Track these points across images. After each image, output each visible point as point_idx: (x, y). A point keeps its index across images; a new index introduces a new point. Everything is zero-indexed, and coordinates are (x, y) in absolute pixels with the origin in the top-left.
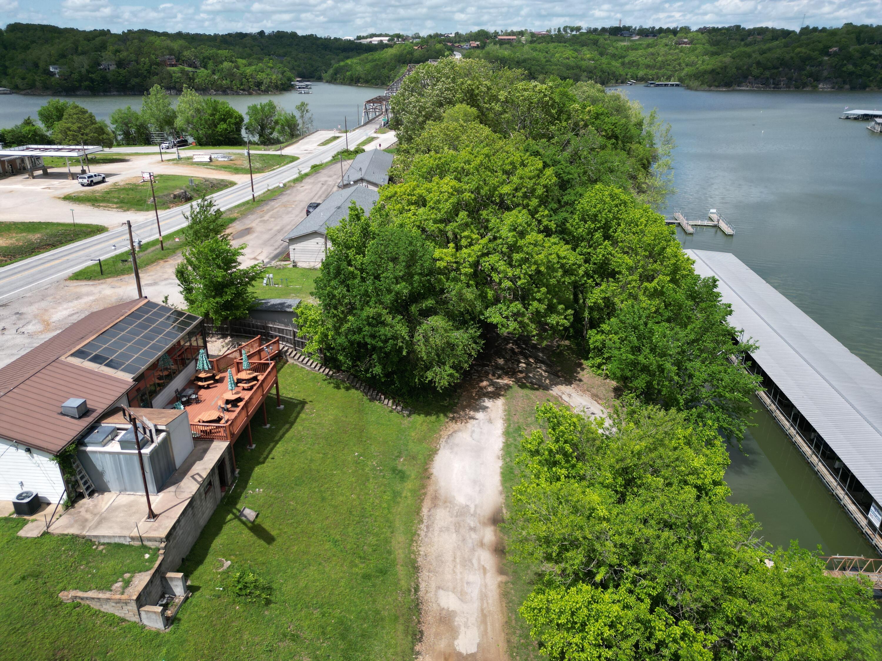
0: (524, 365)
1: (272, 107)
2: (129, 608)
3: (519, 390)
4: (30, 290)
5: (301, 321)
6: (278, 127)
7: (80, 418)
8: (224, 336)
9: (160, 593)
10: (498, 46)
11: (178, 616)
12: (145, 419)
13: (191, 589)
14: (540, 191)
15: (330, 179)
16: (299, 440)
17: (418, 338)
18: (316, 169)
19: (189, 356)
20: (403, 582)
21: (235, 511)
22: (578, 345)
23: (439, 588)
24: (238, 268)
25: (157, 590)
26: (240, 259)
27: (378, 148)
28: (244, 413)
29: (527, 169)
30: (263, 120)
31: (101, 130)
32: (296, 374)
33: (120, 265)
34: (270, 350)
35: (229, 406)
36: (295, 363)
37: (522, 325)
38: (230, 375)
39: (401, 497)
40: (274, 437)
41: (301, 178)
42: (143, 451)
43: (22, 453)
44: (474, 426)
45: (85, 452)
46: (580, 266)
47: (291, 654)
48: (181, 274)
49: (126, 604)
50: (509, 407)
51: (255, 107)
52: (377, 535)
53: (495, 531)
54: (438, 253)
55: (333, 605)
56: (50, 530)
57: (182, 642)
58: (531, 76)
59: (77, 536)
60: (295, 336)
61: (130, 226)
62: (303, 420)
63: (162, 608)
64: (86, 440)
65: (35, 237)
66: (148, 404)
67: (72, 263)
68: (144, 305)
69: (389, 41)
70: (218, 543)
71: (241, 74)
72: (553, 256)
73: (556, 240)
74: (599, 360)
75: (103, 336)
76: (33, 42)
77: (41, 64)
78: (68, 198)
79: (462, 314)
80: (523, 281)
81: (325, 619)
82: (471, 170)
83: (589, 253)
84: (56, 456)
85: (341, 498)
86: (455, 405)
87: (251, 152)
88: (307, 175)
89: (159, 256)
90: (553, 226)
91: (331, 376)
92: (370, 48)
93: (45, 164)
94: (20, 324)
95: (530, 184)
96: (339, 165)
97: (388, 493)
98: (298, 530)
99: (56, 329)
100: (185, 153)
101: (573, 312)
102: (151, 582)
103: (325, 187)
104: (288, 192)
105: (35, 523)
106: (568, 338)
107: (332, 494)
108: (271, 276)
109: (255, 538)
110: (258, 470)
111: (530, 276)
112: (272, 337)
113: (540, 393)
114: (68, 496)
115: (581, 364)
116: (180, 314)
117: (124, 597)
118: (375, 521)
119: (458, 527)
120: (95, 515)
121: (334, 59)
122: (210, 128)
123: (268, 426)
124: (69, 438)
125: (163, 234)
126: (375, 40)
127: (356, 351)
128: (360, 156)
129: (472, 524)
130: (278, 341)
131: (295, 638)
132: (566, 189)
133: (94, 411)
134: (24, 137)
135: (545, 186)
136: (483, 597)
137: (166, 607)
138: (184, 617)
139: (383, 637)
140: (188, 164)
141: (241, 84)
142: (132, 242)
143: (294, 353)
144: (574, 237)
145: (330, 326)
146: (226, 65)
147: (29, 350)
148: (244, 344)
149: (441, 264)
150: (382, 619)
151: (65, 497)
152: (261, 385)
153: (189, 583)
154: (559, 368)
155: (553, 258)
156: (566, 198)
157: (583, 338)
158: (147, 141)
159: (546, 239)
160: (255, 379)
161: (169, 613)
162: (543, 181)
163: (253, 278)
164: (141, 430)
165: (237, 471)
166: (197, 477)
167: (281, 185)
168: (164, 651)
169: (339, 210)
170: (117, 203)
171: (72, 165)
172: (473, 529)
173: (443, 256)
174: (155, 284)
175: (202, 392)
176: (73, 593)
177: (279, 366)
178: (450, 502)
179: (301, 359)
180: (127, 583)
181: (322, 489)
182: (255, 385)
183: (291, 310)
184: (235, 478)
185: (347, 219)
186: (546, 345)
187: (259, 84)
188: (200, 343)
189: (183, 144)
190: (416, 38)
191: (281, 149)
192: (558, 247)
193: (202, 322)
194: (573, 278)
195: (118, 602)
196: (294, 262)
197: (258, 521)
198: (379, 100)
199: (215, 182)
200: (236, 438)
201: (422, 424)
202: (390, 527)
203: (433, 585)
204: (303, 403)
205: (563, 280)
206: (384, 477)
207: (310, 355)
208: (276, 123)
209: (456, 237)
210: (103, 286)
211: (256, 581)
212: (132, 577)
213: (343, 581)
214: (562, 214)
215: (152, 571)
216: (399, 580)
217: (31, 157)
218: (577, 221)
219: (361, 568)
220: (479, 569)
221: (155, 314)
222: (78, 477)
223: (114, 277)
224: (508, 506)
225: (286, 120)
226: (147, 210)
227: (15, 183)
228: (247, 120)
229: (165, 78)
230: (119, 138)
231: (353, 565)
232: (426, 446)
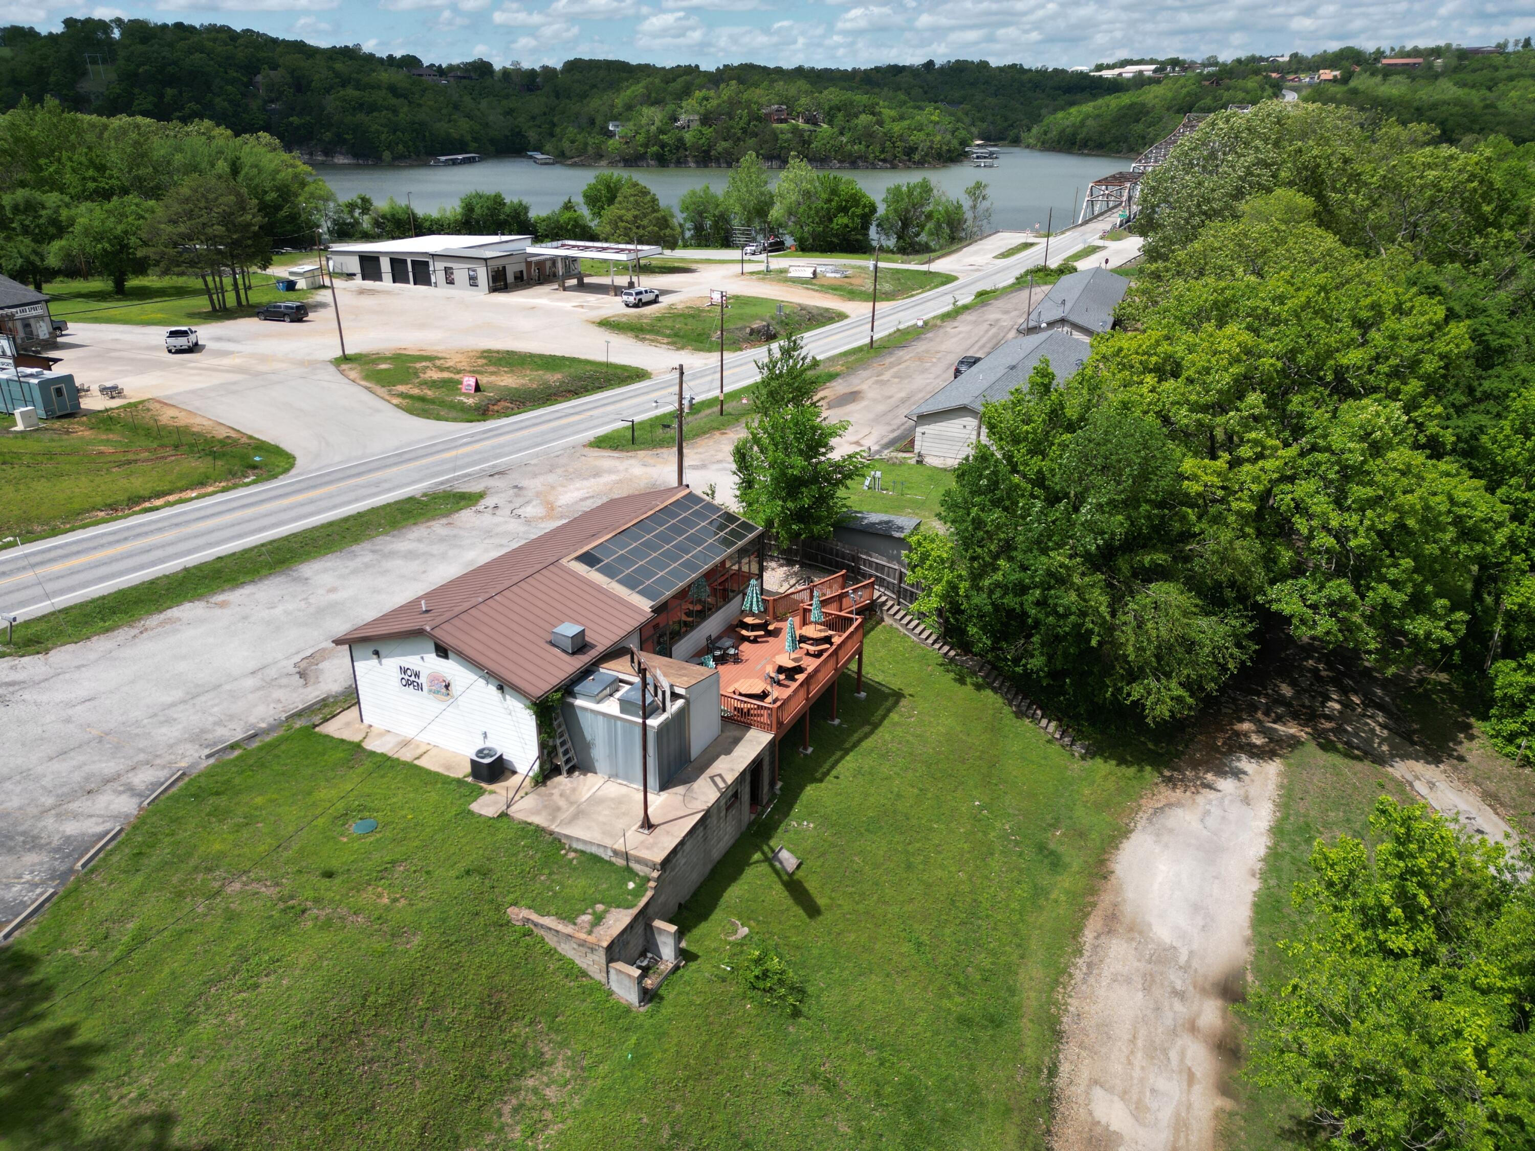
0: (1337, 706)
1: (926, 189)
2: (596, 958)
3: (1319, 752)
4: (537, 455)
5: (915, 557)
6: (930, 225)
7: (574, 653)
8: (790, 563)
9: (640, 948)
10: (1379, 78)
11: (661, 992)
12: (658, 673)
13: (685, 956)
14: (1430, 365)
15: (1005, 317)
16: (884, 756)
17: (1123, 618)
18: (984, 298)
19: (735, 587)
20: (1028, 1051)
21: (766, 848)
22: (1467, 685)
23: (1096, 1082)
24: (829, 456)
25: (636, 943)
26: (833, 442)
27: (1103, 265)
28: (802, 694)
29: (1406, 321)
30: (907, 211)
31: (664, 222)
32: (893, 645)
33: (659, 431)
34: (857, 597)
35: (782, 677)
36: (895, 625)
37: (1347, 627)
38: (790, 626)
39: (1047, 899)
40: (844, 741)
41: (957, 312)
42: (649, 722)
43: (492, 690)
44: (1210, 802)
45: (572, 705)
46: (1499, 525)
47: (820, 1109)
48: (741, 457)
49: (592, 950)
50: (1291, 782)
51: (898, 188)
52: (992, 953)
53: (1224, 1011)
54: (1189, 465)
55: (900, 1051)
56: (511, 811)
57: (661, 1035)
58: (1448, 137)
59: (543, 830)
60: (901, 579)
61: (682, 373)
62: (895, 724)
63: (639, 972)
64: (577, 689)
65: (554, 378)
66: (666, 652)
67: (596, 422)
68: (684, 497)
69: (1155, 71)
70: (734, 893)
71: (885, 134)
72: (1438, 499)
73: (1453, 468)
74: (1512, 726)
75: (622, 537)
76: (594, 86)
77: (599, 121)
78: (606, 324)
79: (1218, 585)
80: (1361, 541)
81: (882, 1071)
82: (1284, 315)
83: (1526, 502)
84: (534, 704)
85: (939, 873)
86: (1179, 754)
87: (881, 265)
88: (966, 308)
89: (715, 425)
90: (1449, 437)
91: (952, 660)
92: (1116, 86)
93: (582, 268)
94: (518, 502)
95: (1409, 350)
96: (1025, 293)
97: (1024, 886)
98: (861, 907)
99: (562, 517)
100: (778, 262)
101: (1467, 617)
102: (630, 927)
103: (994, 330)
104: (929, 335)
105: (493, 797)
106: (1447, 668)
107: (925, 862)
108: (878, 474)
109: (790, 902)
110: (810, 791)
111: (1380, 533)
112: (865, 576)
113: (1364, 767)
114: (541, 767)
115: (1470, 726)
116: (730, 518)
117: (591, 939)
118: (995, 929)
119: (1149, 982)
120: (572, 803)
121: (1047, 106)
122: (821, 222)
123: (837, 722)
124: (555, 681)
125: (726, 390)
126: (1129, 72)
127: (1002, 624)
128: (1066, 279)
129: (1179, 985)
130: (873, 584)
131: (830, 1086)
132: (1492, 367)
133: (593, 647)
134: (561, 228)
135: (1442, 357)
136: (1180, 1125)
137: (645, 971)
138: (669, 995)
139: (979, 1136)
140: (779, 281)
141: (883, 152)
142: (681, 398)
143: (896, 608)
144: (1494, 463)
145: (964, 573)
146: (864, 119)
147: (523, 542)
148: (817, 581)
149: (1194, 488)
150: (982, 1104)
151: (536, 767)
152: (836, 652)
153: (683, 944)
154: (1416, 726)
155: (1440, 503)
156: (1487, 385)
157: (1483, 672)
158: (726, 242)
159: (1430, 462)
160: (828, 640)
161: (649, 983)
162: (1441, 346)
163: (849, 476)
164: (651, 688)
165: (779, 785)
166: (718, 780)
167: (920, 323)
168: (633, 1040)
169: (1013, 372)
170: (668, 336)
171: (617, 273)
172: (1180, 995)
173: (1199, 472)
174: (703, 466)
175: (745, 647)
176: (525, 913)
177: (868, 625)
178: (1141, 933)
179: (905, 621)
180: (598, 919)
181: (910, 848)
182: (826, 650)
183: (902, 535)
184: (774, 795)
185: (1026, 388)
186: (1394, 675)
187: (910, 151)
188: (755, 569)
189: (777, 247)
190: (1211, 65)
191: (929, 261)
192: (1454, 481)
193: (761, 536)
194: (1478, 548)
195: (582, 944)
196: (920, 455)
197: (800, 875)
198: (1119, 179)
199: (815, 311)
200: (784, 731)
201: (1105, 778)
202: (1019, 946)
203: (1085, 1075)
204: (898, 696)
205: (1454, 549)
206: (1021, 855)
207: (922, 616)
208: (929, 216)
209: (1230, 439)
210: (632, 461)
211: (783, 972)
212: (606, 912)
213: (925, 1015)
214: (1475, 417)
215: (635, 911)
216: (1022, 1045)
217: (566, 258)
218: (1508, 431)
219: (956, 1004)
220: (1180, 1072)
221: (695, 513)
222: (558, 742)
223: (647, 449)
224: (1257, 970)
225: (947, 211)
226: (709, 350)
227: (539, 296)
228: (881, 209)
229: (766, 142)
230: (688, 234)
231: (943, 992)
232: (1109, 818)
